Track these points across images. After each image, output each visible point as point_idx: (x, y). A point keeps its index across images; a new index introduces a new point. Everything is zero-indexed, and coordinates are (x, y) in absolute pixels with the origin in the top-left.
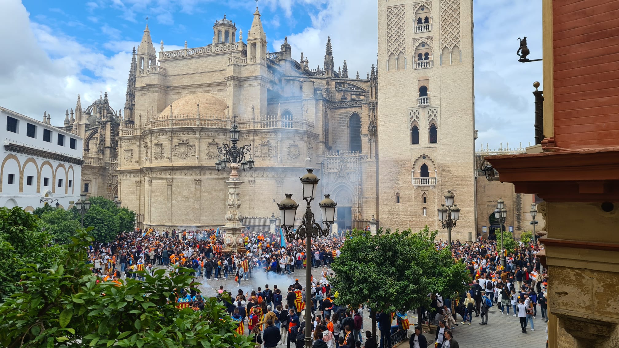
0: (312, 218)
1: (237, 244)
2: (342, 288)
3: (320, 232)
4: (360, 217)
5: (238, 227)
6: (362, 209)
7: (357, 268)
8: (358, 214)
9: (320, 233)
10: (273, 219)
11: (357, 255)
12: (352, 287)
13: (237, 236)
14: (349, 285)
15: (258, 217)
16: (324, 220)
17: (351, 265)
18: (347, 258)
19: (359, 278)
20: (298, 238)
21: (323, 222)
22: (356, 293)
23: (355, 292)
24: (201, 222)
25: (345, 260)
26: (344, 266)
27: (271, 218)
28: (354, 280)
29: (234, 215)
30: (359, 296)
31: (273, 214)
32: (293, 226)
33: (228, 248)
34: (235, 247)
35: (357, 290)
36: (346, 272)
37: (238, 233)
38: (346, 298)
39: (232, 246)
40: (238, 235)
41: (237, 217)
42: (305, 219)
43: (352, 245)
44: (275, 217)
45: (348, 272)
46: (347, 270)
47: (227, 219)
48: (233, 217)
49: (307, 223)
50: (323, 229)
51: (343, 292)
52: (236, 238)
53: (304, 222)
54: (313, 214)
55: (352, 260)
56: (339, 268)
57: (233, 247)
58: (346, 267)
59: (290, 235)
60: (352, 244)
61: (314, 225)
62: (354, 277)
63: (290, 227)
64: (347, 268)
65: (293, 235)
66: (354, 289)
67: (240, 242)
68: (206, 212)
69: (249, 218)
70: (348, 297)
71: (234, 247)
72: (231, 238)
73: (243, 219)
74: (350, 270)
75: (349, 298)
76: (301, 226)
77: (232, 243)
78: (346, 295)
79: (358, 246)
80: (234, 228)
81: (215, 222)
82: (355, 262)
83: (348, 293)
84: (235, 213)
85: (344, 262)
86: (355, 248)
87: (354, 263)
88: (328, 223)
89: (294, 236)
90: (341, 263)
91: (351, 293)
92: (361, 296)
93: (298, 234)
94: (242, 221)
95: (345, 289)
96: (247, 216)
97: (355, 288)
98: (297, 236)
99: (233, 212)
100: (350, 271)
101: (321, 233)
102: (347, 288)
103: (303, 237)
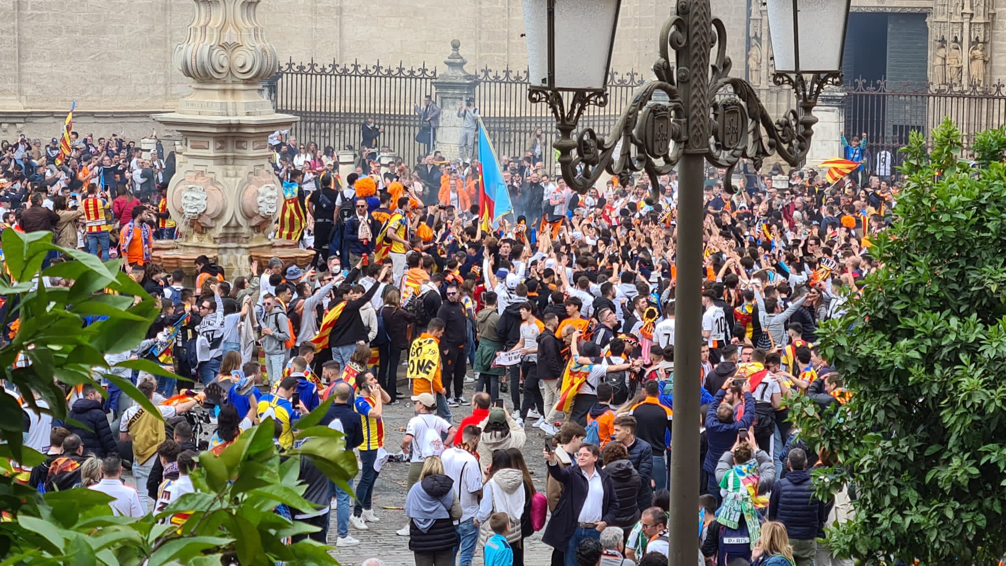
0: (714, 51)
1: (248, 217)
2: (876, 467)
3: (756, 131)
4: (977, 68)
5: (253, 119)
6: (990, 24)
7: (973, 349)
8: (965, 54)
9: (758, 140)
10: (457, 75)
11: (973, 276)
12: (935, 460)
13: (245, 169)
14: (921, 449)
15: (367, 62)
16: (784, 63)
17: (934, 335)
18: (912, 294)
19: (981, 410)
20: (627, 165)
21: (779, 77)
22: (957, 492)
23: (956, 486)
24: (29, 90)
25: (897, 307)
26: (893, 341)
27: (443, 70)
28: (948, 418)
29: (224, 46)
30: (980, 509)
31: (456, 46)
32: (600, 93)
33: (195, 240)
34: (236, 237)
35: (963, 479)
36: (903, 374)
37: (250, 151)
38: (898, 519)
39: (219, 230)
40: (249, 166)
41: (245, 58)
42: (672, 55)
43: (944, 218)
44: (469, 69)
45: (917, 372)
46: (909, 362)
47: (187, 73)
48: (220, 57)
49: (682, 81)
50: (776, 116)
51: (884, 491)
52: (244, 185)
53: (662, 71)
54: (718, 23)
55: (940, 304)
56: (864, 350)
57: (225, 238)
58: (904, 343)
59: (582, 147)
60: (941, 210)
61: (725, 94)
62: (953, 404)
63: (582, 97)
64: (914, 354)
65: (600, 144)
66: (944, 474)
67: (264, 209)
68: (57, 31)
69: (310, 71)
70: (914, 516)
71: (232, 235)
72: (213, 182)
73: (279, 75)
74: (929, 360)
75: (918, 518)
76: (647, 96)
77: (217, 218)
78: (901, 506)
79: (980, 226)
80: (229, 126)
81: (109, 90)
82: (961, 316)
83: (912, 495)
84: (230, 35)
85: (891, 315)
86: (959, 236)
87: (954, 322)
88: (808, 77)
89: (608, 151)
90: (876, 325)
91: (929, 492)
92: (989, 513)
93: (630, 139)
94: (273, 89)
95: (897, 474)
96: (302, 58)
97: (956, 462)
98: (626, 153)
99: (222, 29)
100: (930, 370)
101: (766, 140)
102: (904, 463)
103: (659, 162)
